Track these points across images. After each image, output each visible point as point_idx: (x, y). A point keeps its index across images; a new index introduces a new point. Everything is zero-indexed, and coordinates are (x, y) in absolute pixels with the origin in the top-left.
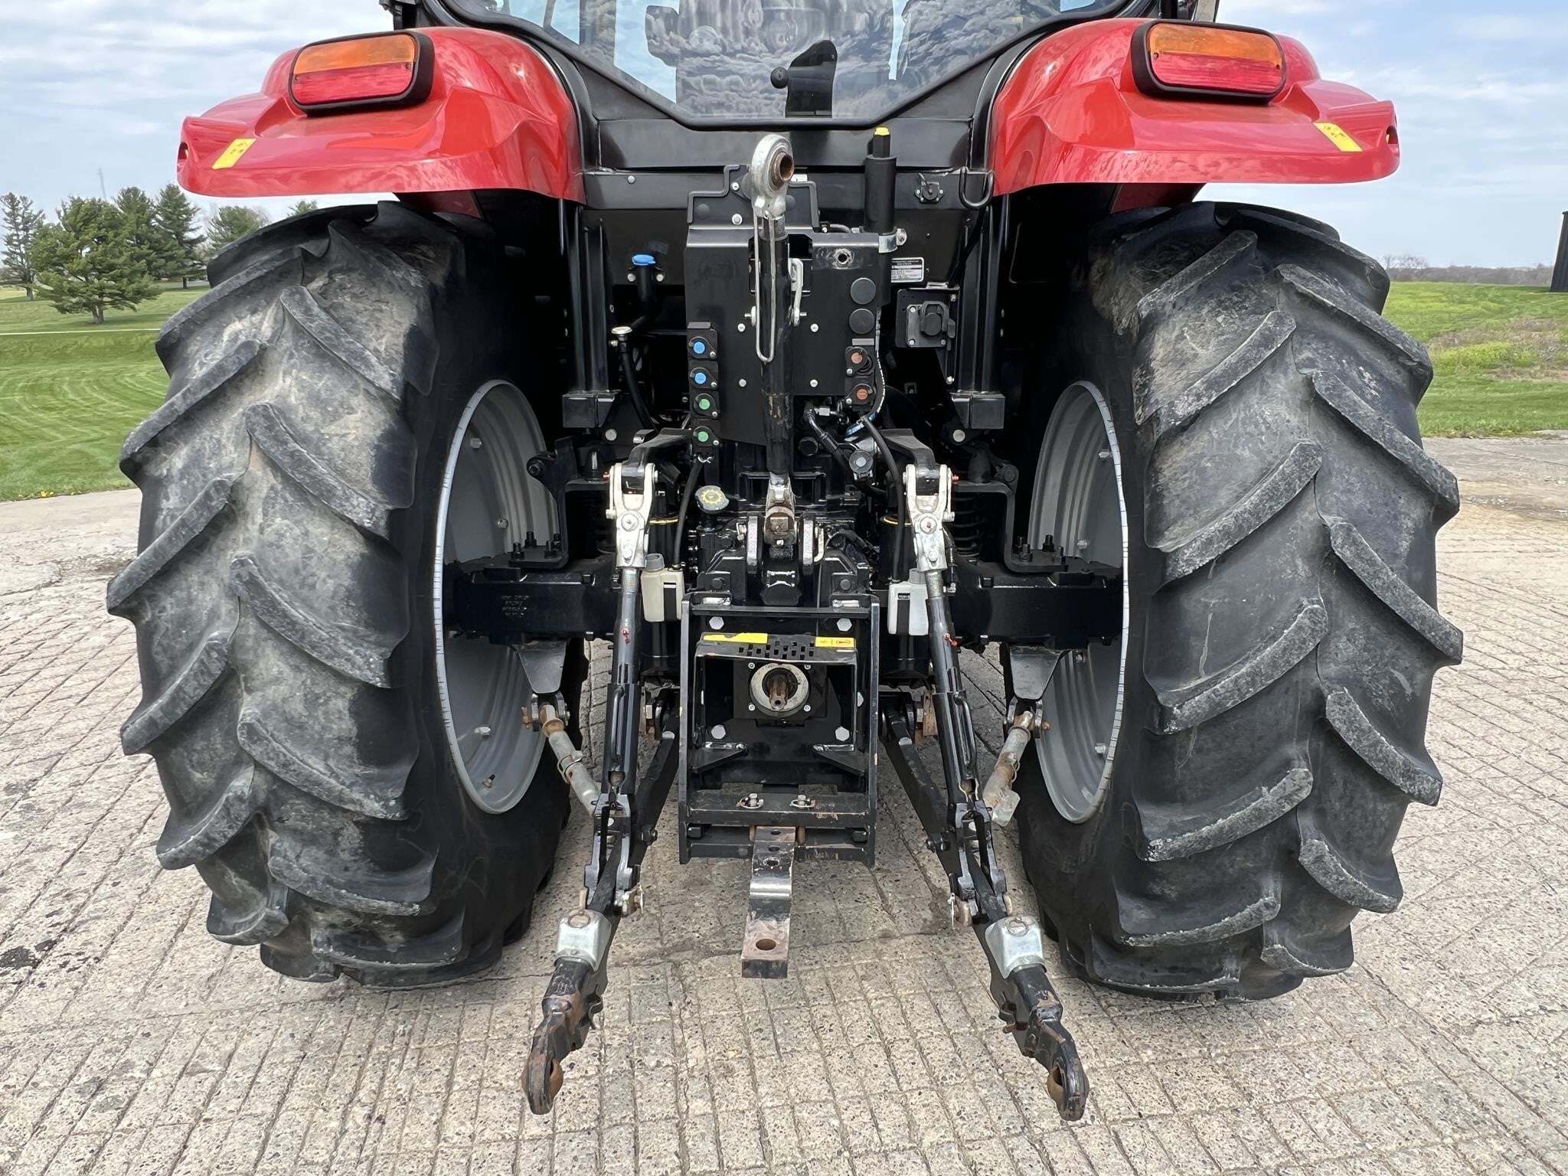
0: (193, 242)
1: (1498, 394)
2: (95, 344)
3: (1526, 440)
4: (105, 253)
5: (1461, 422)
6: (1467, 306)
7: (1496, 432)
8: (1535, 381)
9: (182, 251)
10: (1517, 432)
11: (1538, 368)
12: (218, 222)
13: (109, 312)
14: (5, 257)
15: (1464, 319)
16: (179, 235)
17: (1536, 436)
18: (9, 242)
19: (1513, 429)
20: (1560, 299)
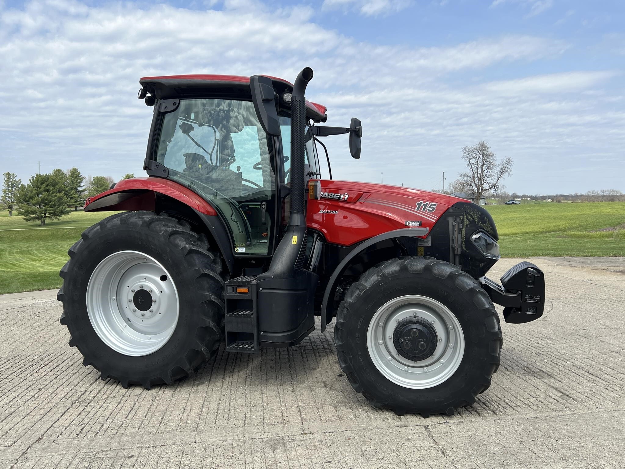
0: (82, 191)
2: (43, 234)
4: (48, 196)
9: (77, 196)
12: (92, 183)
13: (47, 221)
14: (2, 198)
16: (76, 189)
18: (5, 192)
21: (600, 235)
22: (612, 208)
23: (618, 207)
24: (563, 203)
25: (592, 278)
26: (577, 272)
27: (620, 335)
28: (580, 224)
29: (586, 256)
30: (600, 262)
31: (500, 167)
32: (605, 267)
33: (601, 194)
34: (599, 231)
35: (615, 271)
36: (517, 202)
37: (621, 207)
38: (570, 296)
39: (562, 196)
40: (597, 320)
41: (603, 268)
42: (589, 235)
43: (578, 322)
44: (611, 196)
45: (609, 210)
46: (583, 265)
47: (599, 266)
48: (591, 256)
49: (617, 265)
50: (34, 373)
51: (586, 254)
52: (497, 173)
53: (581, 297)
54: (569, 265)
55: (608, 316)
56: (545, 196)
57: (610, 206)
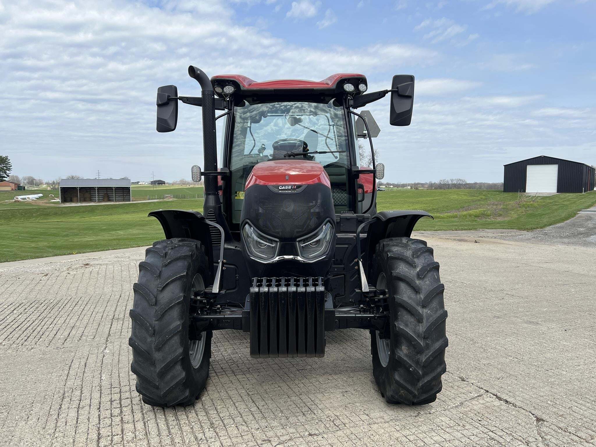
1: (476, 223)
3: (471, 231)
5: (457, 228)
6: (475, 198)
7: (465, 229)
8: (489, 220)
10: (470, 229)
11: (492, 217)
15: (474, 201)
17: (474, 230)
20: (506, 195)
21: (448, 216)
22: (458, 194)
23: (462, 193)
24: (420, 189)
25: (439, 244)
28: (433, 207)
29: (436, 230)
30: (445, 234)
31: (368, 158)
33: (450, 182)
34: (447, 213)
35: (454, 240)
36: (382, 189)
37: (464, 193)
41: (447, 237)
42: (439, 216)
44: (458, 184)
45: (455, 196)
46: (433, 236)
47: (444, 236)
48: (439, 230)
49: (456, 236)
51: (435, 229)
52: (366, 163)
54: (423, 236)
56: (405, 184)
57: (457, 192)
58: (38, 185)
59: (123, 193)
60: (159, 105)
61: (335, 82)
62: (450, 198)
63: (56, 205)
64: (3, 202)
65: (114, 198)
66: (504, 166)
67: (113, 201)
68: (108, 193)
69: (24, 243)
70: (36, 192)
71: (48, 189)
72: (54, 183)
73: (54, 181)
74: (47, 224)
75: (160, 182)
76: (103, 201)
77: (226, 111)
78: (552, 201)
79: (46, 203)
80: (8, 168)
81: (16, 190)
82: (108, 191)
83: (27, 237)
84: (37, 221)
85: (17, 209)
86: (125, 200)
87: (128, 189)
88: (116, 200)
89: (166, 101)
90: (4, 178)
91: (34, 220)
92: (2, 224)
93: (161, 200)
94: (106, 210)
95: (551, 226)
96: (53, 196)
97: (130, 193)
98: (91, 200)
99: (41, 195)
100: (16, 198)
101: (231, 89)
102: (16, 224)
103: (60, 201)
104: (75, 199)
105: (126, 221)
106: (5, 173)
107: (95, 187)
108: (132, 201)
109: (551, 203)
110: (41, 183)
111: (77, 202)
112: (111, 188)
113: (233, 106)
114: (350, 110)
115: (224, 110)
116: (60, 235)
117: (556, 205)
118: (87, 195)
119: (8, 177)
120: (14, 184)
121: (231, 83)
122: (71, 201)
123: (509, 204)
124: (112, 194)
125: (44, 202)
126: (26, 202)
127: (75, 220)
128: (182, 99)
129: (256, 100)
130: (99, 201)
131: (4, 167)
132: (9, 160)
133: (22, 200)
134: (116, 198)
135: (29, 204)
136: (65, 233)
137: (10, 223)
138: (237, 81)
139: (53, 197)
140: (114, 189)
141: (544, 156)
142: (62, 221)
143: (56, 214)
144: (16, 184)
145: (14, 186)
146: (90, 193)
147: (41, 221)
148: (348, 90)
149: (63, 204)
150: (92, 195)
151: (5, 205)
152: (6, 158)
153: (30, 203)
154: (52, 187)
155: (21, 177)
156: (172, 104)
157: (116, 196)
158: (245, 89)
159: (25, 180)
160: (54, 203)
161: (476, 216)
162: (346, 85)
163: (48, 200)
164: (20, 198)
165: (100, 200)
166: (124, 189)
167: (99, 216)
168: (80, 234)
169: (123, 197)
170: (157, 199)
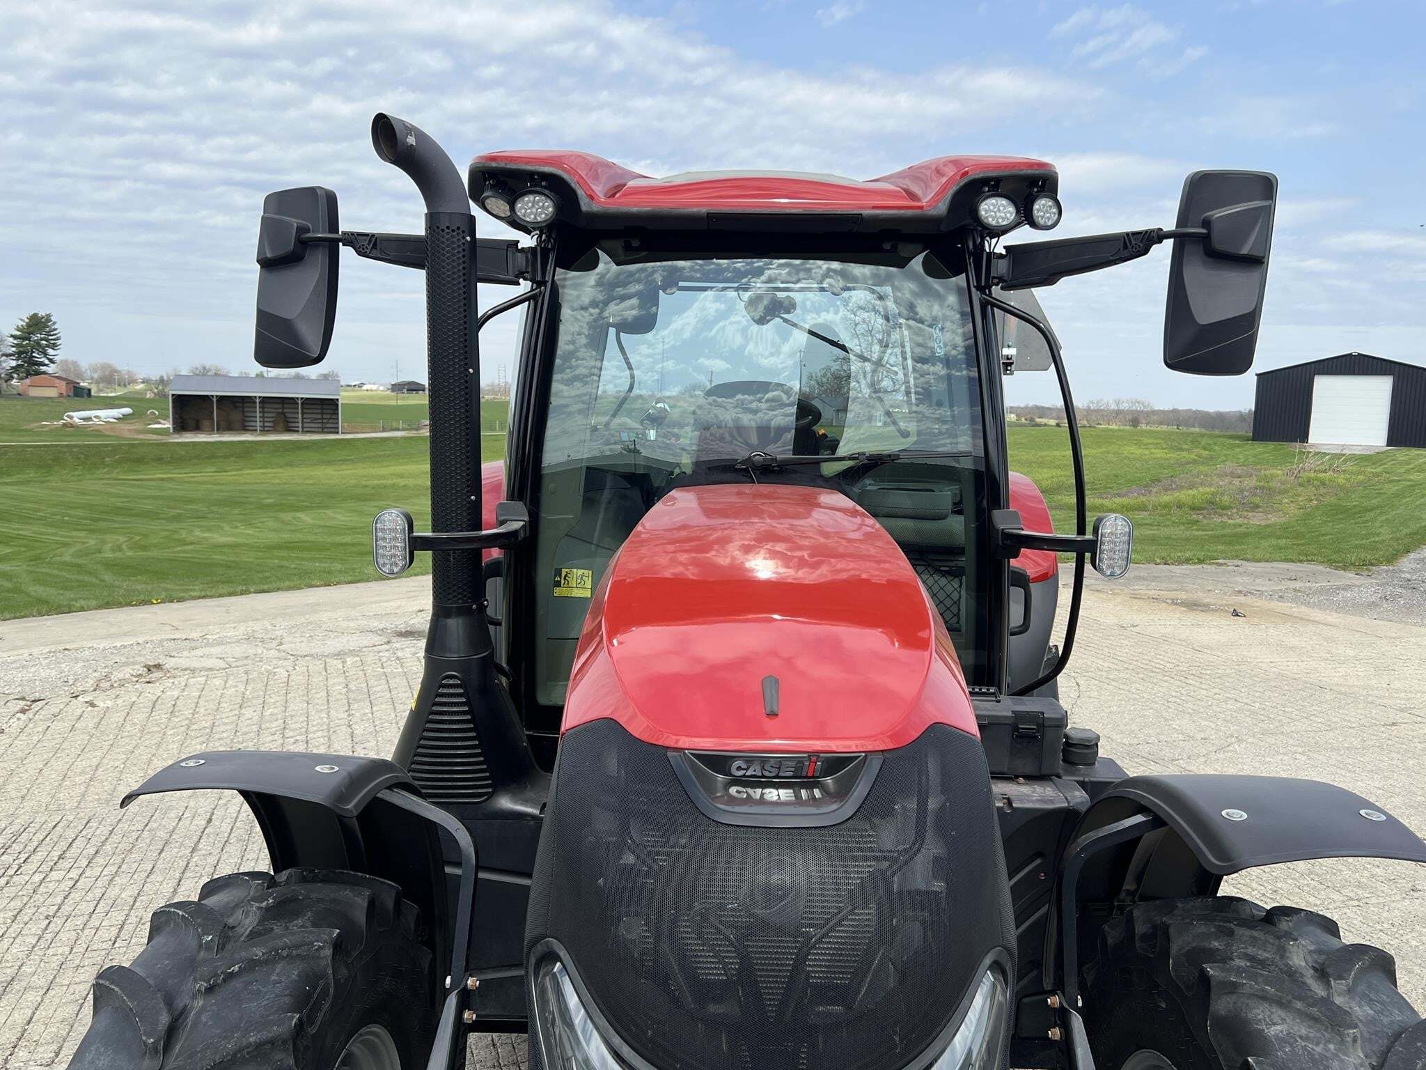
1: (1201, 533)
3: (1204, 566)
5: (1164, 554)
6: (1184, 454)
7: (1187, 561)
8: (1230, 521)
10: (1200, 561)
11: (1235, 510)
15: (1182, 465)
17: (1213, 563)
19: (1199, 559)
20: (1260, 448)
21: (1122, 506)
23: (1150, 441)
24: (1039, 424)
25: (1137, 618)
26: (1105, 604)
27: (1213, 756)
30: (1140, 578)
32: (1153, 591)
33: (1113, 407)
34: (1119, 495)
35: (1174, 603)
37: (1155, 441)
38: (1106, 664)
39: (1038, 408)
40: (1166, 720)
41: (1151, 593)
42: (1102, 505)
43: (1134, 727)
44: (1133, 412)
45: (1134, 449)
46: (1112, 587)
47: (1142, 589)
49: (1174, 586)
50: (11, 876)
53: (1126, 666)
55: (1183, 712)
57: (1136, 438)
58: (125, 385)
59: (323, 414)
60: (268, 264)
61: (944, 189)
62: (1120, 452)
63: (160, 437)
64: (36, 424)
65: (300, 425)
66: (1256, 375)
67: (298, 431)
68: (285, 410)
69: (74, 533)
70: (116, 402)
71: (148, 396)
72: (162, 381)
73: (162, 377)
74: (134, 486)
75: (413, 387)
76: (274, 430)
77: (525, 286)
78: (1379, 470)
79: (139, 432)
80: (52, 342)
81: (69, 396)
82: (285, 406)
83: (86, 518)
84: (114, 475)
85: (67, 445)
86: (326, 430)
87: (333, 404)
88: (305, 430)
89: (292, 248)
90: (41, 367)
91: (105, 473)
92: (30, 481)
93: (412, 434)
94: (279, 454)
95: (1412, 555)
96: (157, 413)
97: (338, 414)
98: (244, 428)
99: (127, 410)
100: (67, 416)
101: (543, 207)
102: (62, 481)
103: (171, 426)
104: (206, 423)
105: (323, 484)
106: (46, 355)
107: (255, 397)
108: (342, 433)
109: (1378, 475)
110: (133, 381)
111: (211, 431)
112: (292, 401)
113: (550, 267)
114: (990, 295)
115: (518, 284)
116: (162, 516)
117: (1392, 481)
118: (236, 416)
119: (51, 365)
120: (64, 383)
121: (544, 183)
122: (197, 428)
123: (1272, 475)
124: (296, 416)
125: (135, 430)
126: (90, 426)
127: (204, 478)
128: (354, 240)
129: (637, 249)
130: (264, 431)
131: (42, 339)
132: (54, 323)
133: (82, 422)
134: (305, 425)
135: (97, 433)
136: (174, 512)
137: (47, 478)
138: (565, 176)
139: (157, 418)
140: (300, 402)
141: (1359, 354)
142: (171, 479)
143: (159, 460)
144: (69, 382)
145: (64, 387)
146: (243, 412)
147: (122, 477)
148: (994, 223)
149: (176, 436)
150: (247, 414)
151: (39, 434)
152: (48, 318)
153: (99, 431)
154: (156, 391)
155: (84, 365)
156: (318, 261)
157: (305, 421)
158: (595, 208)
159: (94, 370)
160: (156, 431)
161: (1193, 508)
162: (988, 201)
163: (145, 424)
164: (77, 417)
165: (266, 429)
166: (326, 402)
167: (259, 468)
168: (209, 516)
169: (322, 423)
170: (404, 430)
